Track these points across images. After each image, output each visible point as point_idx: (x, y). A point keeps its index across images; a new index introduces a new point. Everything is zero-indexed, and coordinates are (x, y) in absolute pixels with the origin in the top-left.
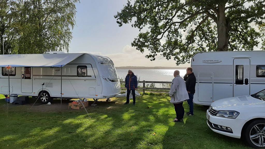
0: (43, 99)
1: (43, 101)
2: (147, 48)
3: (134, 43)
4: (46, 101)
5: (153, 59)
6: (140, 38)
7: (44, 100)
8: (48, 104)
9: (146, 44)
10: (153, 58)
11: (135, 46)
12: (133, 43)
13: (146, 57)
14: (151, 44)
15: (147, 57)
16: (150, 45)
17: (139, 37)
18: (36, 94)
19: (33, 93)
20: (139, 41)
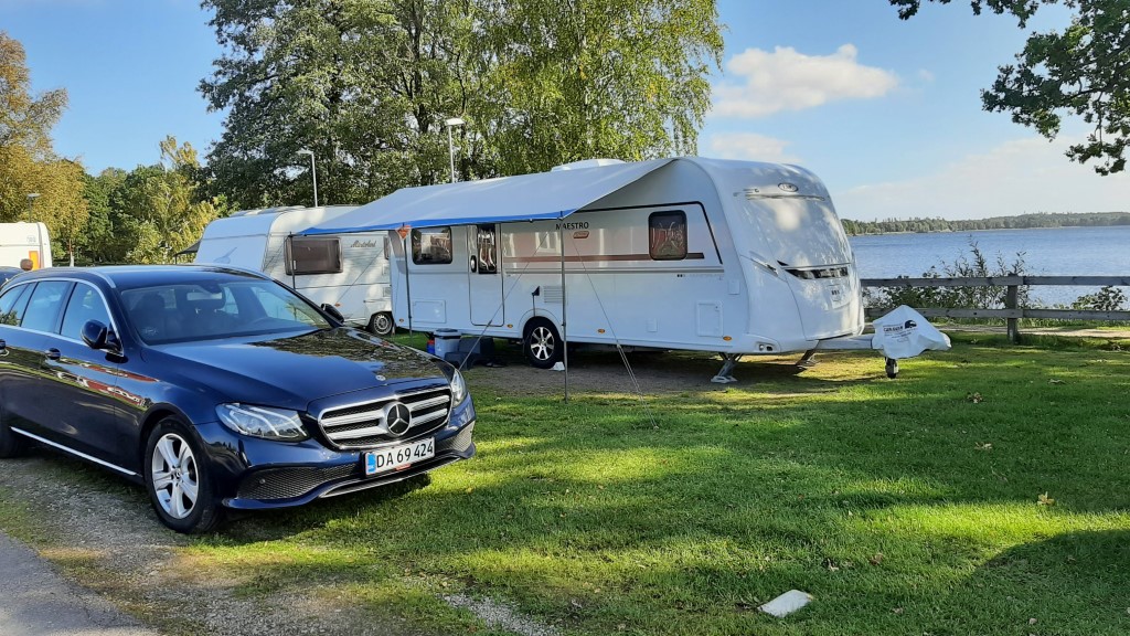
0: (538, 348)
1: (538, 356)
2: (1079, 112)
3: (997, 90)
4: (547, 357)
5: (1111, 165)
6: (1031, 62)
7: (543, 352)
8: (555, 368)
9: (1066, 89)
10: (1112, 161)
11: (1003, 104)
12: (993, 92)
13: (1071, 156)
14: (1094, 88)
15: (1078, 155)
16: (1095, 91)
17: (1023, 60)
18: (516, 332)
19: (505, 325)
20: (1026, 76)
